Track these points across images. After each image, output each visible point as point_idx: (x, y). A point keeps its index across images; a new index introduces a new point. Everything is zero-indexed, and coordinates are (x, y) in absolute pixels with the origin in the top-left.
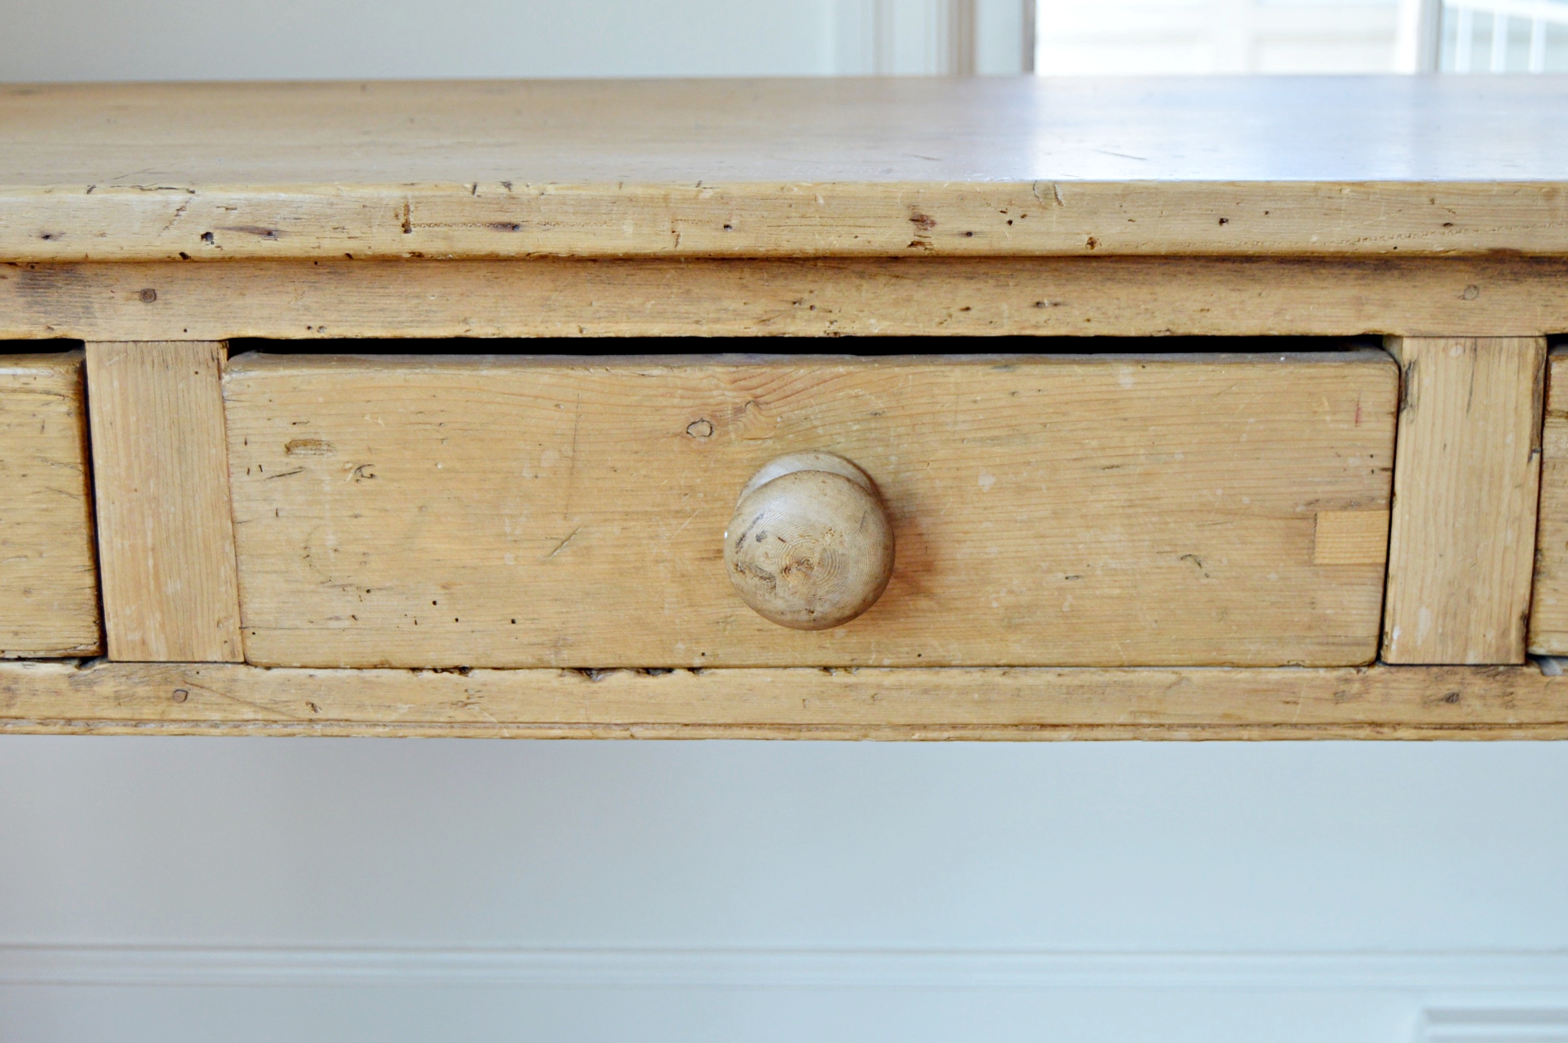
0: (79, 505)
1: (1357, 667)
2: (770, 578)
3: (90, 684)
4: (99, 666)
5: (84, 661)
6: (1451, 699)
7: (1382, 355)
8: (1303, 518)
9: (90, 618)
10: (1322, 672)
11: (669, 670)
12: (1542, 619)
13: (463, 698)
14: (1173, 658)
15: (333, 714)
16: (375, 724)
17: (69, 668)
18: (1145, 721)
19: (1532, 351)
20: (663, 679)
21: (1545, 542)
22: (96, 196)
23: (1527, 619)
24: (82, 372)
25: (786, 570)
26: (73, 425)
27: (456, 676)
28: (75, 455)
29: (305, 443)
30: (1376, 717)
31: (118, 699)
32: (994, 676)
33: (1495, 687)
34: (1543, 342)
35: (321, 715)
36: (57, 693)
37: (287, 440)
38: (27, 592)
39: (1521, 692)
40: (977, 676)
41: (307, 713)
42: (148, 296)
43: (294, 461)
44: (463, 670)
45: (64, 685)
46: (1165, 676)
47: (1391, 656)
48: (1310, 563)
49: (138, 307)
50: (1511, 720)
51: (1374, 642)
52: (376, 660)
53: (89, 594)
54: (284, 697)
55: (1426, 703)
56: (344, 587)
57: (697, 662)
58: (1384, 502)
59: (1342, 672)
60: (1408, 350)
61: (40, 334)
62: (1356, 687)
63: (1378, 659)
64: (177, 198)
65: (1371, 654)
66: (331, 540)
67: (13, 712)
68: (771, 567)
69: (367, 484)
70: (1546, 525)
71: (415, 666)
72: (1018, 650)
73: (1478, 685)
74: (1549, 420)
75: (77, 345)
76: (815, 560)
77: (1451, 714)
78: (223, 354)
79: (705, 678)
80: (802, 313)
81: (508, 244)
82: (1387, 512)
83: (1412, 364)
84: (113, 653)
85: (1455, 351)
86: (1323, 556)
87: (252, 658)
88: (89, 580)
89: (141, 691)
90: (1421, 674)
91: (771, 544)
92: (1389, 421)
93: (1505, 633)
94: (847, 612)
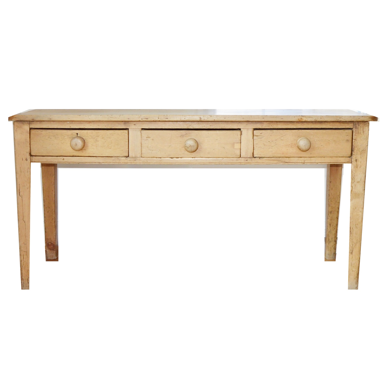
0: (128, 143)
1: (239, 158)
2: (188, 147)
3: (127, 159)
4: (128, 158)
5: (127, 157)
6: (247, 160)
7: (240, 131)
8: (233, 144)
9: (128, 153)
10: (235, 158)
11: (179, 158)
12: (254, 153)
13: (160, 160)
14: (223, 157)
15: (149, 162)
16: (152, 163)
17: (125, 158)
18: (220, 162)
19: (252, 130)
20: (178, 159)
21: (254, 147)
22: (133, 116)
23: (253, 153)
24: (129, 131)
25: (189, 147)
26: (127, 136)
27: (160, 158)
28: (128, 138)
29: (148, 137)
30: (241, 162)
31: (130, 160)
32: (207, 158)
33: (251, 159)
34: (253, 129)
35: (148, 162)
36: (124, 160)
37: (146, 137)
38: (122, 150)
39: (253, 160)
40: (205, 158)
41: (146, 162)
42: (135, 125)
43: (147, 139)
44: (161, 158)
45: (125, 159)
46: (222, 158)
47: (241, 157)
48: (234, 148)
49: (134, 126)
50: (252, 162)
51: (240, 155)
52: (153, 157)
53: (128, 151)
54: (145, 160)
55: (245, 161)
56: (151, 150)
57: (181, 157)
58: (240, 143)
59: (237, 158)
60: (242, 130)
61: (125, 128)
62: (238, 159)
63: (240, 157)
64: (140, 116)
65: (240, 156)
66: (150, 146)
67: (120, 162)
68: (188, 146)
69: (153, 141)
70: (254, 145)
71: (156, 157)
72: (209, 156)
73: (249, 159)
74: (254, 136)
75: (128, 129)
76: (192, 146)
77: (247, 162)
78: (141, 130)
79: (182, 158)
80: (191, 126)
81: (167, 120)
82: (240, 144)
83: (242, 131)
84: (129, 156)
85: (246, 130)
86: (235, 147)
87: (142, 156)
88: (128, 150)
89: (132, 160)
90: (244, 158)
91: (188, 144)
92: (240, 136)
93: (251, 154)
94: (195, 151)
